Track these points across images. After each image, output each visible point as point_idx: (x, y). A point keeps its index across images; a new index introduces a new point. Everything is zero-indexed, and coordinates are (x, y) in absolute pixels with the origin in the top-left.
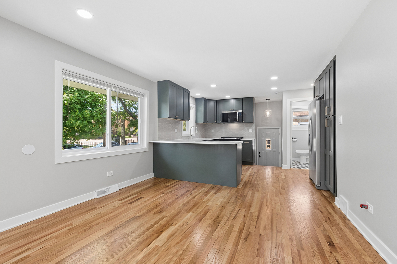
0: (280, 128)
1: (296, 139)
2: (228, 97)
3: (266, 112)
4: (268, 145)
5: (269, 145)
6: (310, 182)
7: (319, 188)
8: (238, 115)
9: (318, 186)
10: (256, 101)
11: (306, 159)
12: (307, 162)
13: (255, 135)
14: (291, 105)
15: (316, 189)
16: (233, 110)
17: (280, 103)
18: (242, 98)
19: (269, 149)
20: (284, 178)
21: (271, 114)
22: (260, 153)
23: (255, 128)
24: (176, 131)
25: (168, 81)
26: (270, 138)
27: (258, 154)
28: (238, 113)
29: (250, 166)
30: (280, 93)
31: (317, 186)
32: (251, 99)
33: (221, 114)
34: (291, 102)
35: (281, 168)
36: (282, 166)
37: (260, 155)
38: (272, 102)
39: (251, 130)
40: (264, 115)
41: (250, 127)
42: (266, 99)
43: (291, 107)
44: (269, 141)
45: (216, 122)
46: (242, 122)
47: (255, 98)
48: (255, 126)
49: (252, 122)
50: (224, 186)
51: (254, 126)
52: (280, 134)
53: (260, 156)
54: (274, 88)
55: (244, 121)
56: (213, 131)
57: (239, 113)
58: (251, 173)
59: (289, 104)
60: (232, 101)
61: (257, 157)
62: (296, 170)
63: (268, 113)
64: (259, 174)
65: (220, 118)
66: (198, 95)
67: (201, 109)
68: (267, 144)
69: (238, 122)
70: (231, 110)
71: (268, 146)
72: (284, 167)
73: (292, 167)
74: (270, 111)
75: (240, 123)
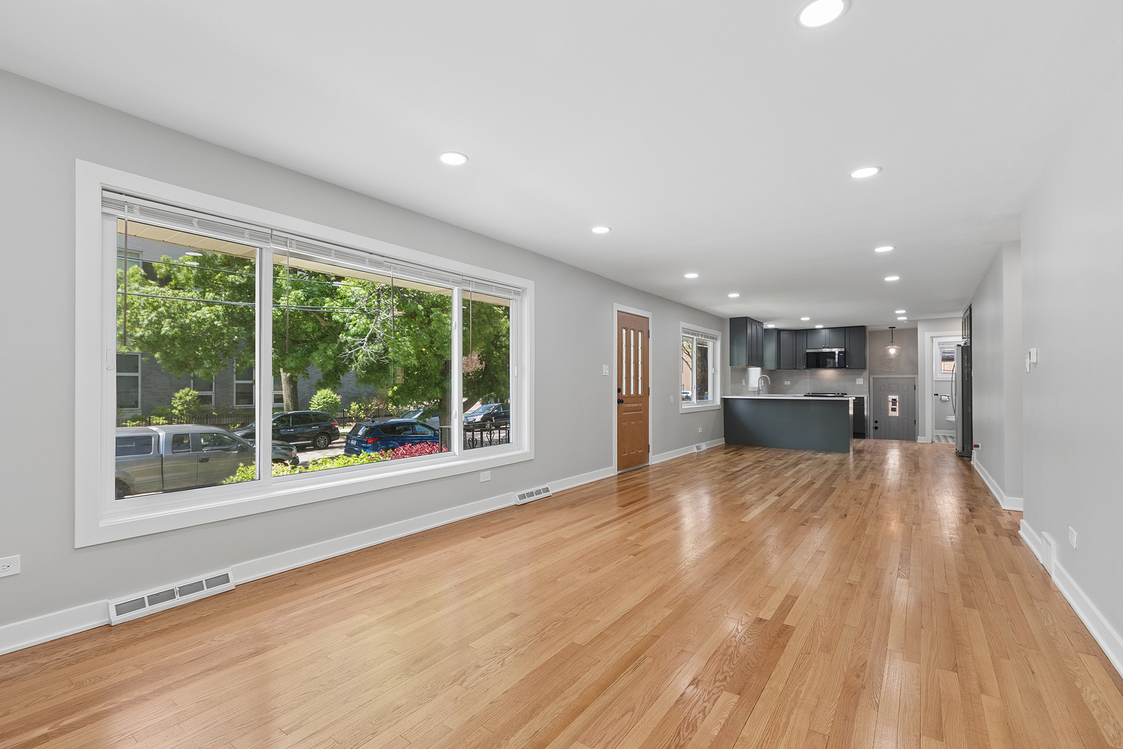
1: (947, 396)
3: (889, 348)
5: (895, 407)
7: (961, 455)
8: (837, 357)
10: (868, 329)
13: (867, 390)
14: (932, 342)
16: (828, 348)
18: (845, 328)
19: (896, 414)
21: (899, 355)
22: (876, 422)
23: (868, 377)
25: (747, 318)
27: (872, 424)
28: (837, 353)
32: (861, 330)
33: (804, 354)
34: (932, 337)
35: (915, 441)
37: (877, 425)
38: (901, 330)
39: (860, 381)
40: (886, 354)
41: (859, 376)
42: (889, 328)
44: (895, 400)
45: (795, 367)
46: (845, 367)
48: (868, 374)
49: (862, 367)
51: (866, 373)
53: (876, 428)
55: (848, 366)
56: (787, 383)
57: (839, 352)
59: (928, 339)
60: (826, 333)
61: (872, 429)
63: (892, 351)
65: (802, 360)
68: (891, 407)
70: (824, 348)
71: (894, 410)
72: (920, 439)
74: (896, 348)
75: (843, 369)
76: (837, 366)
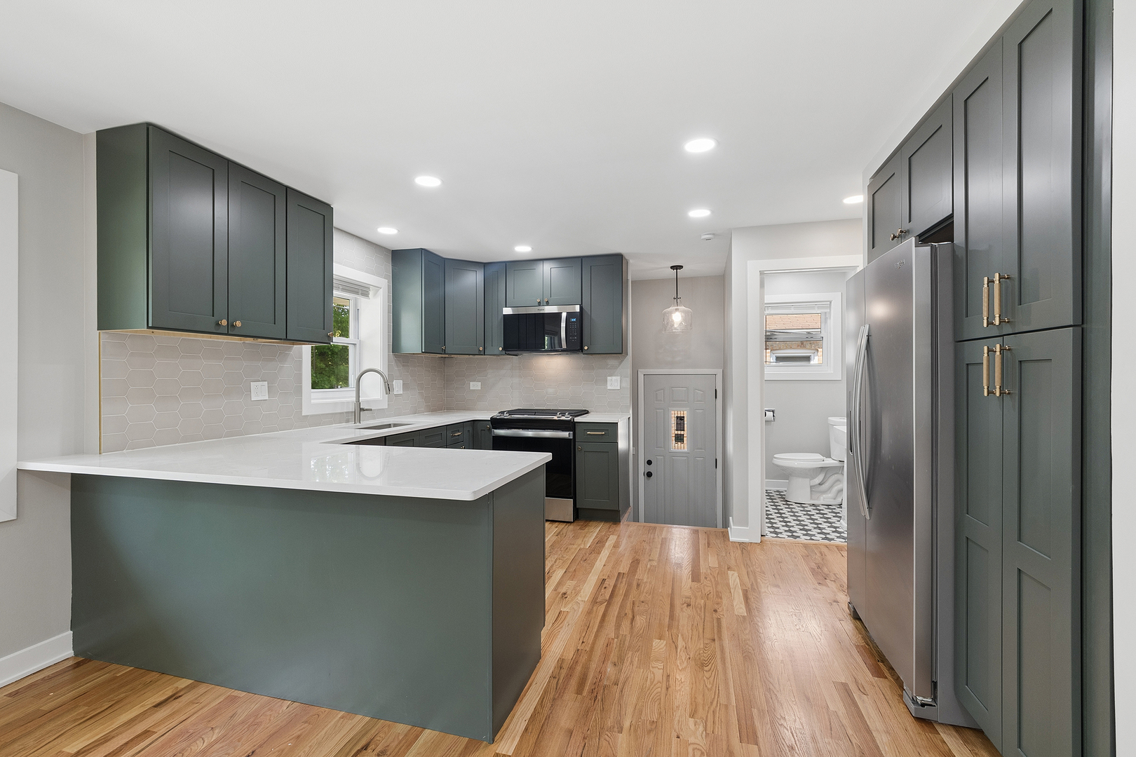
0: (719, 372)
1: (773, 411)
2: (523, 250)
3: (671, 313)
4: (679, 432)
5: (682, 432)
6: (862, 643)
8: (563, 325)
9: (923, 705)
10: (635, 270)
11: (811, 487)
12: (811, 499)
13: (628, 401)
14: (762, 285)
15: (911, 720)
16: (548, 303)
17: (720, 282)
18: (582, 259)
19: (684, 447)
20: (744, 617)
21: (689, 322)
22: (649, 462)
23: (629, 371)
24: (259, 391)
25: (149, 127)
26: (684, 409)
27: (642, 468)
28: (564, 315)
29: (607, 525)
30: (721, 239)
31: (914, 701)
32: (613, 264)
33: (501, 317)
34: (762, 273)
35: (725, 536)
36: (726, 524)
37: (651, 468)
38: (693, 280)
39: (614, 382)
40: (665, 323)
41: (613, 369)
42: (672, 267)
43: (762, 298)
44: (682, 418)
45: (481, 348)
46: (582, 349)
47: (631, 261)
48: (630, 366)
49: (617, 350)
50: (427, 731)
51: (627, 365)
52: (721, 394)
53: (649, 475)
54: (699, 213)
55: (586, 348)
56: (475, 386)
57: (570, 315)
58: (604, 580)
59: (754, 280)
60: (547, 269)
61: (642, 478)
62: (783, 545)
63: (677, 318)
64: (638, 585)
65: (496, 334)
66: (389, 233)
67: (415, 294)
68: (674, 432)
69: (564, 351)
70: (539, 304)
71: (679, 439)
72: (736, 533)
73: (767, 531)
74: (683, 311)
75: (575, 356)
76: (564, 346)
